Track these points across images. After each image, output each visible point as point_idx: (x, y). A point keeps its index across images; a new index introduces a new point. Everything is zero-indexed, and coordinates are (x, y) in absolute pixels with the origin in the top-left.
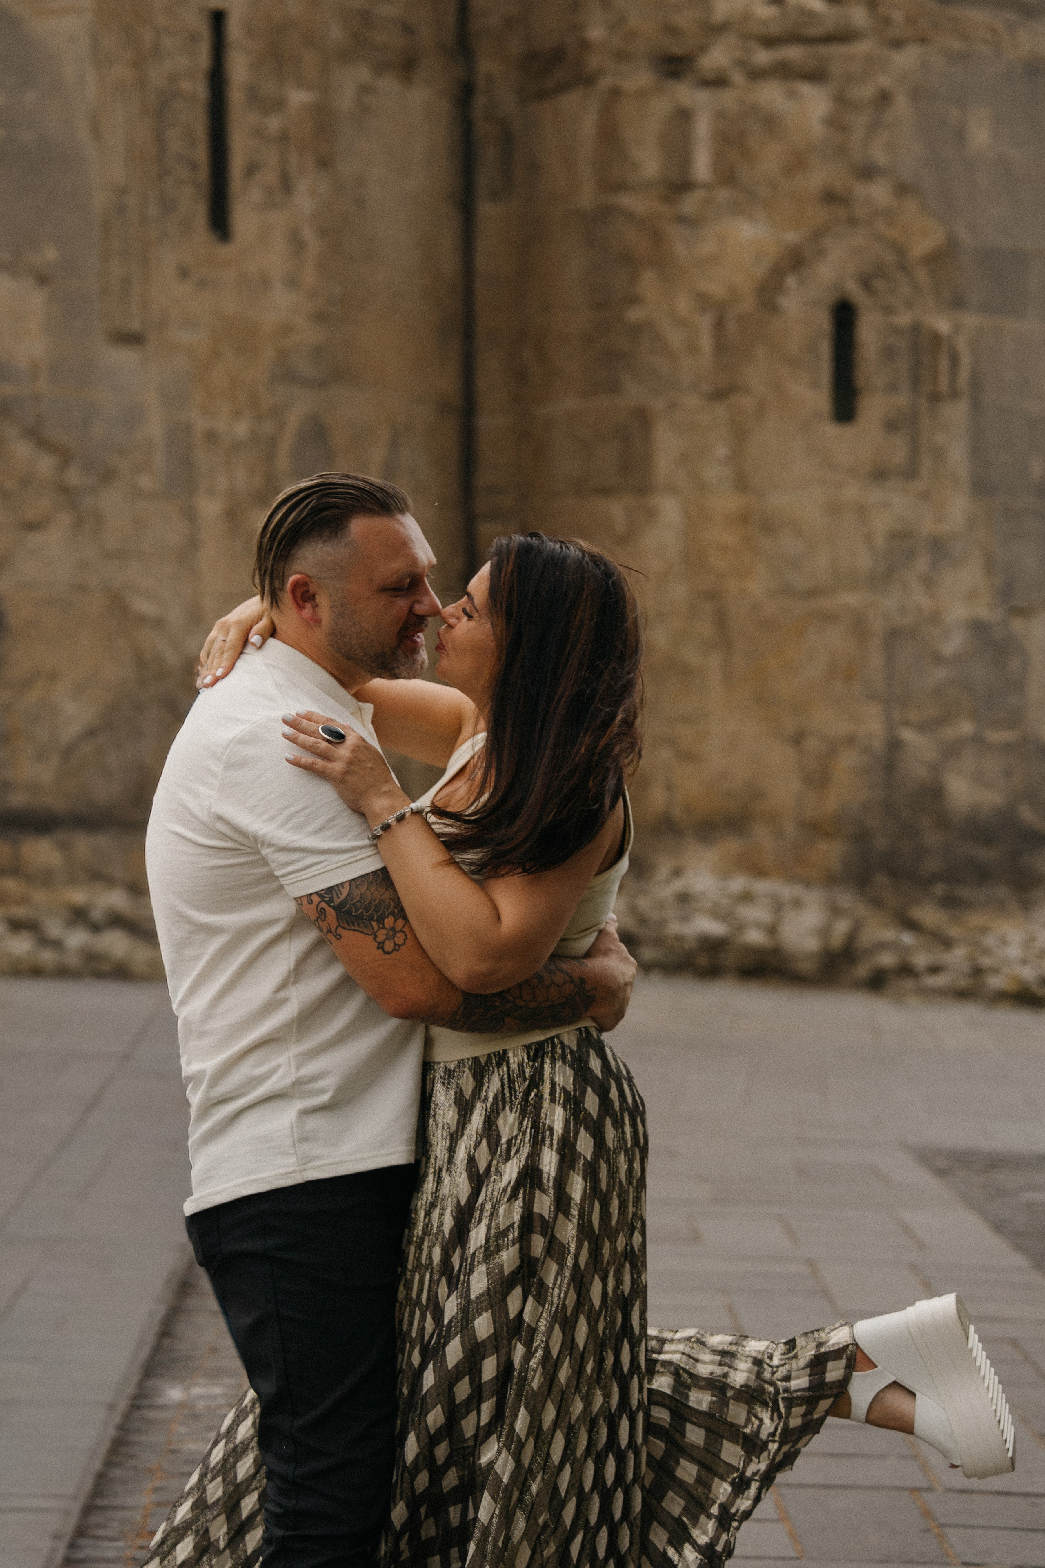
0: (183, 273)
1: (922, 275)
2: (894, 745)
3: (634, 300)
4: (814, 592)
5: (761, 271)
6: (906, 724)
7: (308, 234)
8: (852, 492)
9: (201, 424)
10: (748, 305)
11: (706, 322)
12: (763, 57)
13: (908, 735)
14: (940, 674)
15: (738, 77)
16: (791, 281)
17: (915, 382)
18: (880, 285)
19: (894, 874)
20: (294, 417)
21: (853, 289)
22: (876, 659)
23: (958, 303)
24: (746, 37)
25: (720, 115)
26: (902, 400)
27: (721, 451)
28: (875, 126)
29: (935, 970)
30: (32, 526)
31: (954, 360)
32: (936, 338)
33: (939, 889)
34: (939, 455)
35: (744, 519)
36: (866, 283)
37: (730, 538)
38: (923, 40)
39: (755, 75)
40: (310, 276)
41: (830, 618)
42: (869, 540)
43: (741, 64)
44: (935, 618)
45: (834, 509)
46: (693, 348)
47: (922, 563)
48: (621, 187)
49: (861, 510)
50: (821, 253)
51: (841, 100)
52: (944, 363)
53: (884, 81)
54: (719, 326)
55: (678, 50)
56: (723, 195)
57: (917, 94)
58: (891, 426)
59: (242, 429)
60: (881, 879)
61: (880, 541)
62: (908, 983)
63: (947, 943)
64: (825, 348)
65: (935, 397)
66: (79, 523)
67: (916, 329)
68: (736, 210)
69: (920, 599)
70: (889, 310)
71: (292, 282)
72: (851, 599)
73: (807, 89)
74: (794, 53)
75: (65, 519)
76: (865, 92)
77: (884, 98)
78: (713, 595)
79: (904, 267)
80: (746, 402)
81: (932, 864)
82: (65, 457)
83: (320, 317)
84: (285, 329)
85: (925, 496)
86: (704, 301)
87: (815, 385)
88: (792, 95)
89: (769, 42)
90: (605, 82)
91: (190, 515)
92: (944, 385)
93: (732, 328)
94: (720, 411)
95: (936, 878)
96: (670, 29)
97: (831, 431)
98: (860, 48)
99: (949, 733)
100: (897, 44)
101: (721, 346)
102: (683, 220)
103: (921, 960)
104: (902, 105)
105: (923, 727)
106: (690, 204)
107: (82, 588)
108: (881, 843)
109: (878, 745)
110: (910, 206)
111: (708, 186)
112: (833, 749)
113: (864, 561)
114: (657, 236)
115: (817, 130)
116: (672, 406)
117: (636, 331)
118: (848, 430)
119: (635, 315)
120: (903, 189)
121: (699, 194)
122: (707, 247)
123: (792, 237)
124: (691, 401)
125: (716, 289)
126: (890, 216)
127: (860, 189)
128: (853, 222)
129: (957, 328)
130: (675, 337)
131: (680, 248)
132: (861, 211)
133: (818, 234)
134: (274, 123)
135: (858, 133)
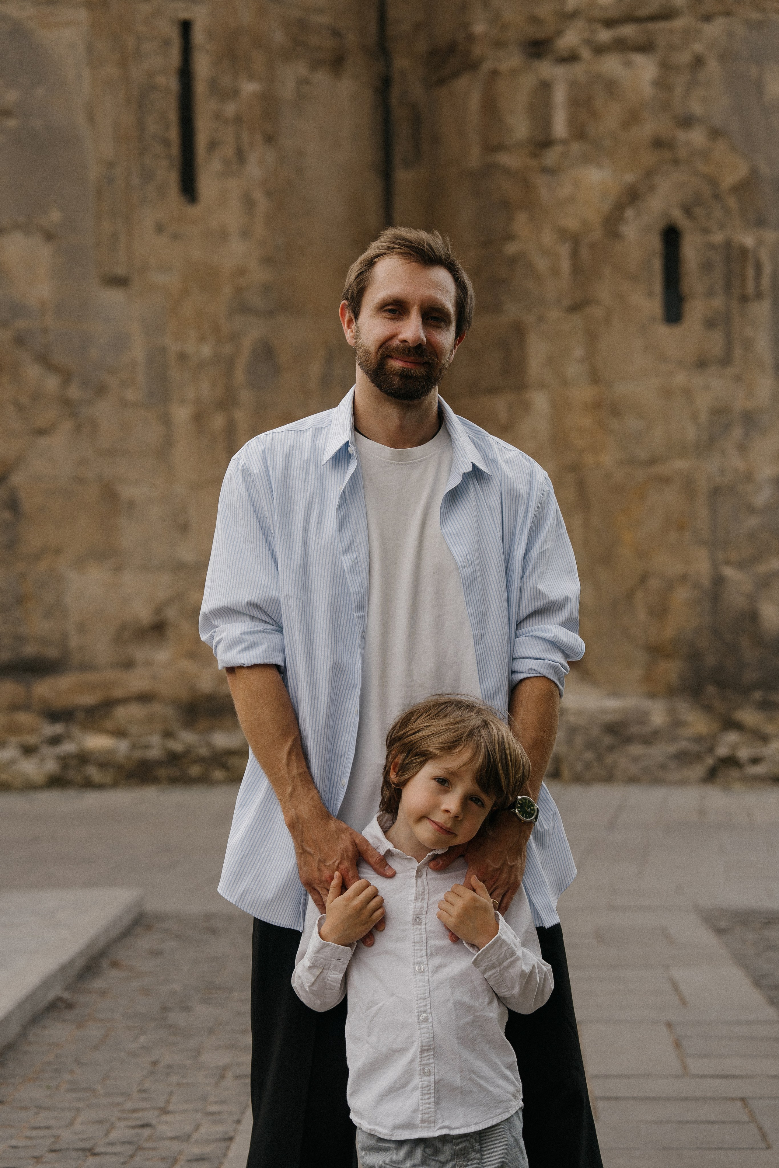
0: (160, 229)
1: (732, 202)
2: (718, 581)
3: (510, 237)
4: (652, 462)
5: (606, 206)
6: (727, 563)
7: (258, 195)
8: (680, 379)
9: (174, 348)
10: (597, 234)
11: (564, 250)
12: (605, 35)
13: (729, 572)
14: (753, 522)
15: (586, 53)
16: (629, 213)
17: (728, 287)
18: (698, 211)
19: (721, 685)
20: (248, 342)
21: (678, 216)
22: (703, 512)
23: (761, 222)
24: (592, 20)
25: (573, 84)
26: (718, 302)
27: (578, 352)
28: (693, 83)
29: (755, 761)
30: (41, 432)
31: (758, 267)
32: (744, 251)
33: (757, 695)
34: (748, 345)
35: (598, 406)
36: (688, 211)
37: (587, 421)
38: (728, 13)
39: (599, 50)
40: (259, 230)
41: (665, 481)
42: (695, 417)
43: (587, 42)
44: (748, 477)
45: (667, 393)
46: (555, 272)
47: (737, 433)
48: (499, 148)
49: (688, 393)
50: (652, 188)
51: (665, 66)
52: (750, 272)
53: (698, 48)
54: (575, 253)
55: (539, 34)
56: (576, 148)
57: (724, 57)
58: (710, 324)
59: (206, 351)
60: (711, 690)
61: (703, 417)
62: (735, 773)
63: (765, 739)
64: (657, 265)
65: (744, 299)
66: (78, 429)
67: (728, 244)
68: (586, 159)
69: (736, 462)
70: (706, 231)
71: (245, 234)
72: (681, 464)
73: (639, 59)
74: (628, 31)
75: (67, 426)
76: (685, 58)
77: (698, 62)
78: (575, 468)
79: (717, 196)
80: (596, 312)
81: (751, 676)
82: (67, 377)
83: (268, 261)
84: (241, 271)
85: (738, 379)
86: (563, 234)
87: (650, 295)
88: (628, 64)
89: (609, 23)
90: (487, 66)
91: (166, 420)
92: (751, 291)
93: (585, 252)
94: (577, 320)
95: (753, 687)
96: (534, 20)
97: (664, 331)
98: (679, 23)
99: (762, 569)
100: (708, 18)
101: (576, 268)
102: (546, 170)
103: (744, 753)
104: (713, 65)
105: (741, 565)
106: (551, 157)
107: (80, 480)
108: (710, 661)
109: (706, 581)
110: (721, 146)
111: (564, 142)
112: (670, 585)
113: (691, 434)
114: (527, 185)
115: (647, 90)
116: (541, 319)
117: (512, 261)
118: (677, 330)
119: (511, 249)
120: (715, 134)
121: (558, 149)
122: (565, 190)
123: (630, 178)
124: (555, 314)
125: (572, 224)
126: (705, 155)
127: (682, 136)
128: (676, 162)
129: (760, 242)
130: (542, 264)
131: (544, 193)
132: (682, 153)
133: (649, 174)
134: (230, 109)
135: (679, 91)
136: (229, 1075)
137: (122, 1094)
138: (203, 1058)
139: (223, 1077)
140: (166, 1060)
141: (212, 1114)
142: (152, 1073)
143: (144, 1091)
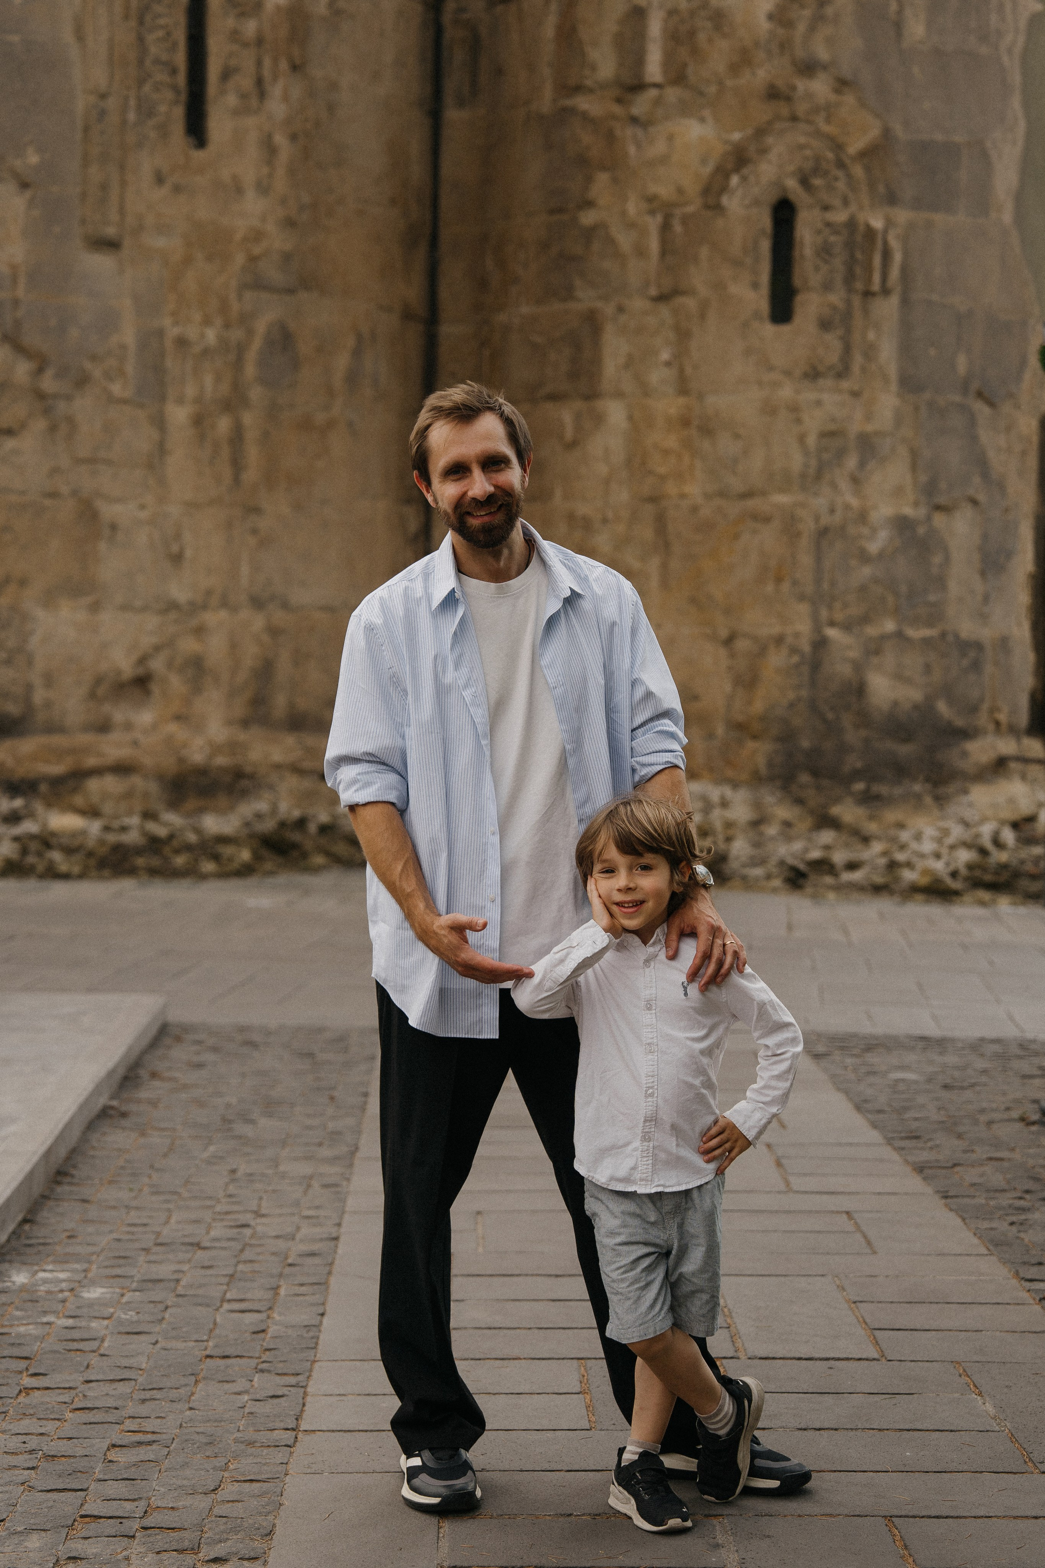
0: (160, 179)
1: (857, 170)
2: (820, 644)
3: (587, 203)
4: (748, 495)
5: (707, 170)
6: (832, 623)
7: (280, 139)
8: (786, 392)
9: (172, 331)
10: (694, 205)
11: (653, 224)
13: (833, 634)
14: (866, 572)
16: (735, 180)
17: (850, 279)
18: (818, 182)
19: (817, 773)
20: (263, 324)
21: (792, 184)
22: (806, 559)
23: (891, 199)
25: (672, 12)
26: (837, 297)
27: (665, 355)
28: (817, 20)
29: (853, 866)
31: (887, 255)
32: (870, 234)
33: (860, 786)
34: (870, 352)
35: (685, 422)
36: (805, 180)
37: (672, 441)
40: (280, 184)
41: (762, 518)
42: (801, 439)
44: (863, 517)
45: (770, 410)
46: (641, 252)
47: (851, 462)
48: (578, 89)
49: (794, 409)
50: (763, 151)
52: (877, 260)
54: (666, 227)
56: (672, 94)
58: (825, 324)
59: (211, 336)
60: (804, 778)
61: (811, 440)
62: (828, 880)
63: (866, 840)
64: (766, 246)
65: (868, 295)
66: (52, 429)
67: (851, 225)
68: (685, 110)
69: (849, 498)
70: (826, 208)
71: (263, 188)
72: (783, 499)
75: (39, 425)
78: (655, 499)
79: (841, 163)
80: (690, 303)
81: (853, 762)
82: (41, 364)
83: (290, 223)
84: (257, 236)
85: (855, 394)
86: (653, 203)
87: (755, 286)
91: (160, 422)
92: (876, 286)
93: (678, 228)
94: (665, 311)
95: (856, 775)
97: (769, 329)
99: (871, 631)
101: (666, 248)
102: (634, 120)
103: (840, 857)
105: (847, 627)
106: (641, 105)
108: (805, 742)
109: (805, 644)
110: (849, 100)
111: (658, 86)
112: (762, 649)
113: (797, 462)
114: (610, 138)
115: (764, 26)
116: (621, 309)
117: (589, 234)
118: (785, 329)
119: (588, 218)
120: (842, 84)
121: (653, 93)
122: (659, 147)
123: (736, 136)
124: (638, 304)
125: (664, 191)
126: (829, 111)
127: (802, 85)
128: (794, 118)
129: (889, 223)
130: (625, 241)
131: (632, 150)
132: (801, 108)
133: (760, 132)
134: (250, 27)
135: (801, 28)
136: (315, 1184)
137: (210, 1198)
138: (282, 1168)
139: (309, 1186)
140: (243, 1169)
141: (308, 1217)
142: (233, 1180)
143: (230, 1196)
